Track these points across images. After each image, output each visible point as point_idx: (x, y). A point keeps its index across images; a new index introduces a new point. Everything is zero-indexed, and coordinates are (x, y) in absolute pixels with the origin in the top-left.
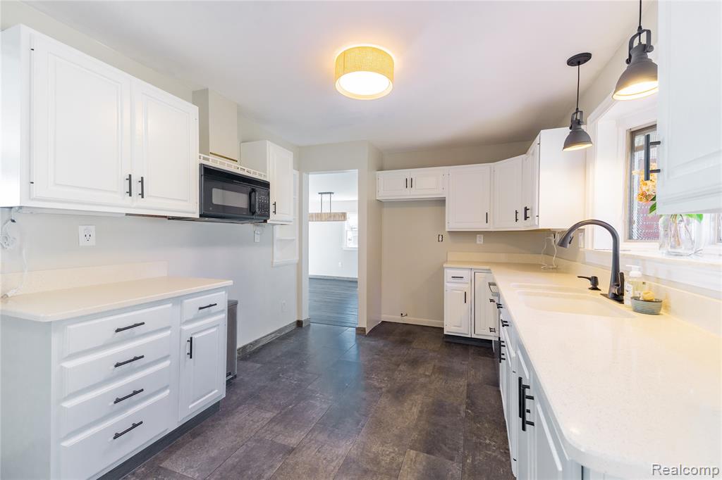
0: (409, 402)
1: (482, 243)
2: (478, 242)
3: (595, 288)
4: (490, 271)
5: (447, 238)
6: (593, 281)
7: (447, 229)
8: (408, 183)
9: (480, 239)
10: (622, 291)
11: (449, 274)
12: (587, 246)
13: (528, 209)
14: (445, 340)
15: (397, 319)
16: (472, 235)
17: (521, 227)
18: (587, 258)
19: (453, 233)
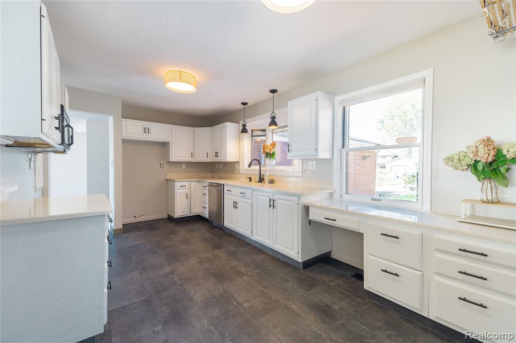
0: (193, 243)
1: (185, 168)
2: (183, 168)
3: (250, 181)
4: (198, 181)
5: (166, 165)
6: (250, 178)
7: (171, 161)
8: (146, 130)
9: (184, 166)
10: (263, 180)
11: (178, 185)
12: (241, 167)
13: (217, 153)
14: (175, 221)
15: (131, 220)
16: (180, 163)
17: (209, 160)
18: (241, 172)
19: (169, 163)
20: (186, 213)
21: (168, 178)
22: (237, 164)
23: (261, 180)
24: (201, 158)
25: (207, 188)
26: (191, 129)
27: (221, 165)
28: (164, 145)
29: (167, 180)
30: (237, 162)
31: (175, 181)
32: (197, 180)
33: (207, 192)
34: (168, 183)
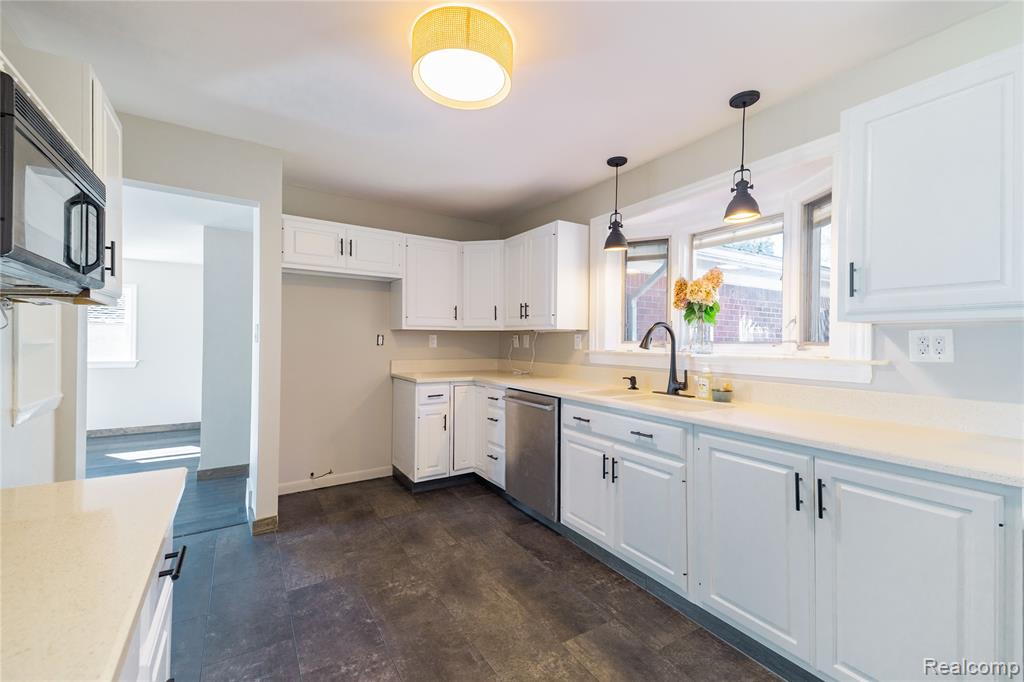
0: (483, 590)
1: (435, 345)
2: (431, 346)
3: (634, 388)
4: (474, 383)
5: (390, 340)
6: (633, 380)
7: (404, 328)
8: (346, 248)
9: (433, 342)
10: (685, 386)
11: (422, 393)
12: (594, 345)
13: (526, 306)
14: (414, 491)
15: (304, 484)
16: (423, 335)
17: (499, 326)
18: (593, 359)
19: (399, 332)
20: (442, 470)
21: (394, 372)
22: (578, 339)
23: (677, 387)
24: (479, 320)
25: (501, 403)
26: (454, 245)
27: (526, 339)
28: (388, 286)
29: (393, 378)
30: (578, 332)
31: (414, 382)
32: (470, 378)
33: (500, 414)
34: (397, 385)
